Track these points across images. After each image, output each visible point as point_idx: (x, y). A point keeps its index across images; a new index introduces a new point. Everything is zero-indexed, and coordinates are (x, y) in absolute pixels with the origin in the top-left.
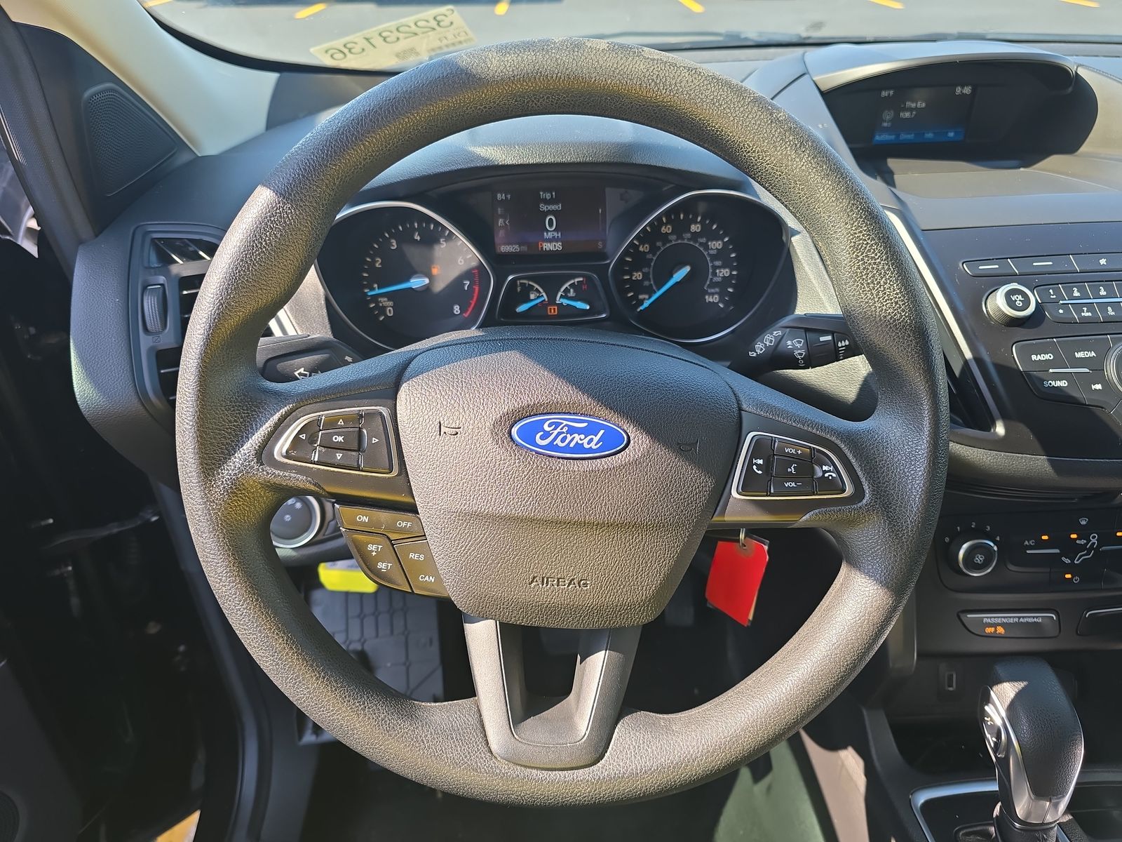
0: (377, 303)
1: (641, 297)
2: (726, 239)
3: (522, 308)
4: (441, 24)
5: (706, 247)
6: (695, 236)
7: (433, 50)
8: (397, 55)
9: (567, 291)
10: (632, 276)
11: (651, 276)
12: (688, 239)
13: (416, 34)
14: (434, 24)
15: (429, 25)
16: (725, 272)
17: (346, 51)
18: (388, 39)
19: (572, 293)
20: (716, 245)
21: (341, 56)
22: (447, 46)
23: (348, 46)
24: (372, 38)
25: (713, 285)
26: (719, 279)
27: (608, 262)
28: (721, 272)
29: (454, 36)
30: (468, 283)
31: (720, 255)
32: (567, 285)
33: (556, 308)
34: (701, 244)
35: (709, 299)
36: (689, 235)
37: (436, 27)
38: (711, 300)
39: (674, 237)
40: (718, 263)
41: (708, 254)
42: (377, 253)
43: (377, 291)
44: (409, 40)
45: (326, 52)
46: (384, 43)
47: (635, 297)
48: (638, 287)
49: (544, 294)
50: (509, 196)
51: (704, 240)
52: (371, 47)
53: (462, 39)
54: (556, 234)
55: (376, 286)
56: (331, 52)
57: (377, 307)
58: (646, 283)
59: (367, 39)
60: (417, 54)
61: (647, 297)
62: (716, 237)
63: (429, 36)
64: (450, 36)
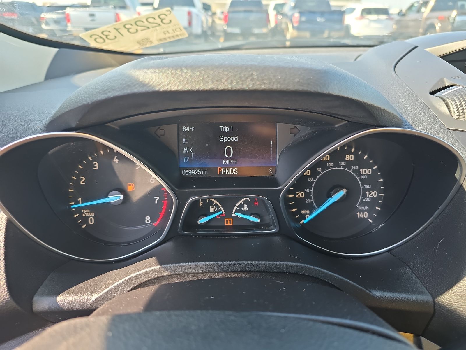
0: (81, 213)
1: (303, 212)
2: (375, 167)
3: (203, 221)
4: (164, 21)
5: (359, 173)
6: (349, 164)
7: (161, 40)
8: (139, 43)
9: (241, 206)
10: (296, 195)
11: (312, 196)
12: (344, 167)
13: (148, 28)
14: (158, 21)
15: (156, 21)
16: (374, 194)
17: (104, 37)
18: (130, 30)
19: (245, 208)
20: (366, 172)
21: (102, 41)
22: (169, 38)
23: (105, 33)
24: (119, 29)
25: (363, 203)
26: (369, 200)
27: (280, 188)
28: (370, 194)
29: (173, 30)
30: (158, 198)
31: (370, 179)
32: (241, 201)
33: (232, 219)
34: (354, 171)
35: (360, 215)
36: (344, 163)
37: (161, 23)
38: (362, 216)
39: (332, 165)
40: (368, 186)
41: (360, 179)
42: (82, 173)
43: (81, 205)
44: (143, 32)
45: (91, 37)
46: (129, 33)
47: (298, 212)
48: (301, 204)
49: (222, 208)
50: (193, 129)
51: (356, 167)
52: (120, 35)
53: (178, 33)
54: (233, 161)
55: (80, 199)
56: (94, 37)
57: (80, 217)
58: (308, 201)
59: (117, 30)
60: (151, 42)
61: (308, 212)
62: (367, 166)
63: (156, 30)
64: (170, 31)
